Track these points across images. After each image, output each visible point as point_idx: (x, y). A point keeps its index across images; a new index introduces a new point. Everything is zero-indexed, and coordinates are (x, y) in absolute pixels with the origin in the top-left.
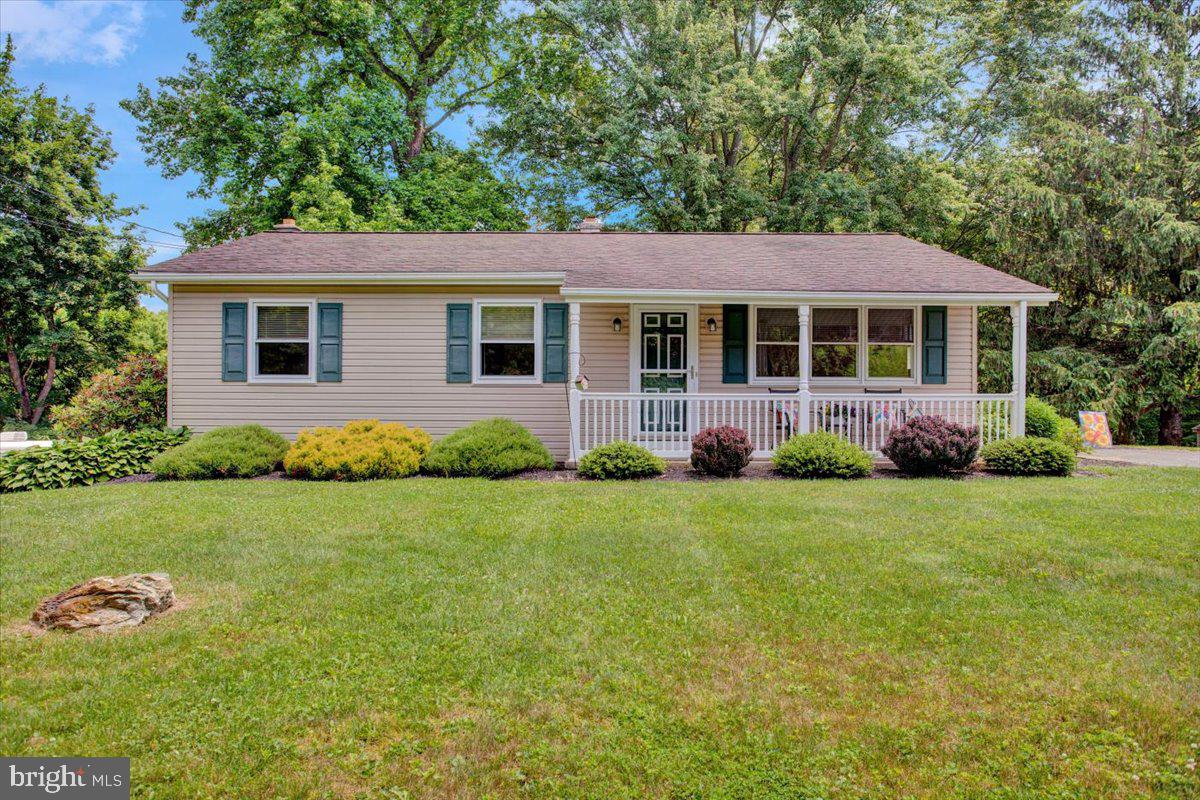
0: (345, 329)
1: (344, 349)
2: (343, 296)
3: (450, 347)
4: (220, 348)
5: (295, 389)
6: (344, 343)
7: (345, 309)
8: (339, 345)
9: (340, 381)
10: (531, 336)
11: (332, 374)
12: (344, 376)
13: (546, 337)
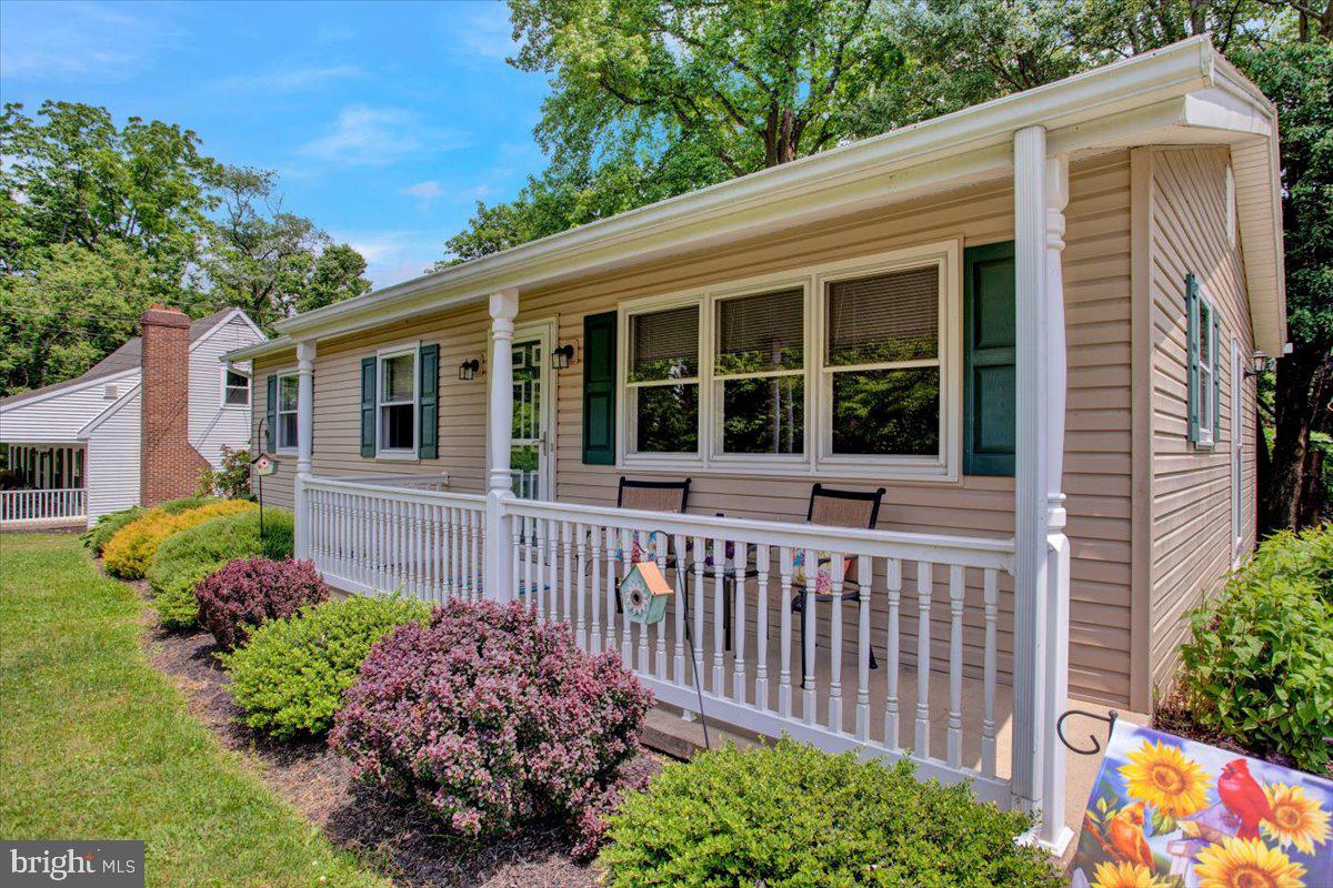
0: (315, 396)
1: (315, 419)
3: (363, 413)
6: (315, 412)
7: (316, 374)
10: (411, 392)
12: (315, 448)
13: (422, 394)
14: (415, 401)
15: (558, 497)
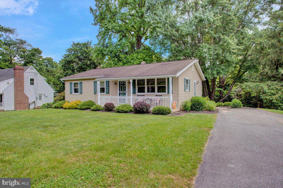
0: (83, 86)
1: (83, 89)
2: (82, 81)
3: (94, 88)
4: (70, 89)
5: (77, 95)
6: (83, 88)
7: (83, 83)
8: (82, 88)
9: (82, 94)
10: (104, 86)
11: (81, 93)
12: (83, 93)
13: (106, 86)
14: (105, 87)
15: (128, 96)
